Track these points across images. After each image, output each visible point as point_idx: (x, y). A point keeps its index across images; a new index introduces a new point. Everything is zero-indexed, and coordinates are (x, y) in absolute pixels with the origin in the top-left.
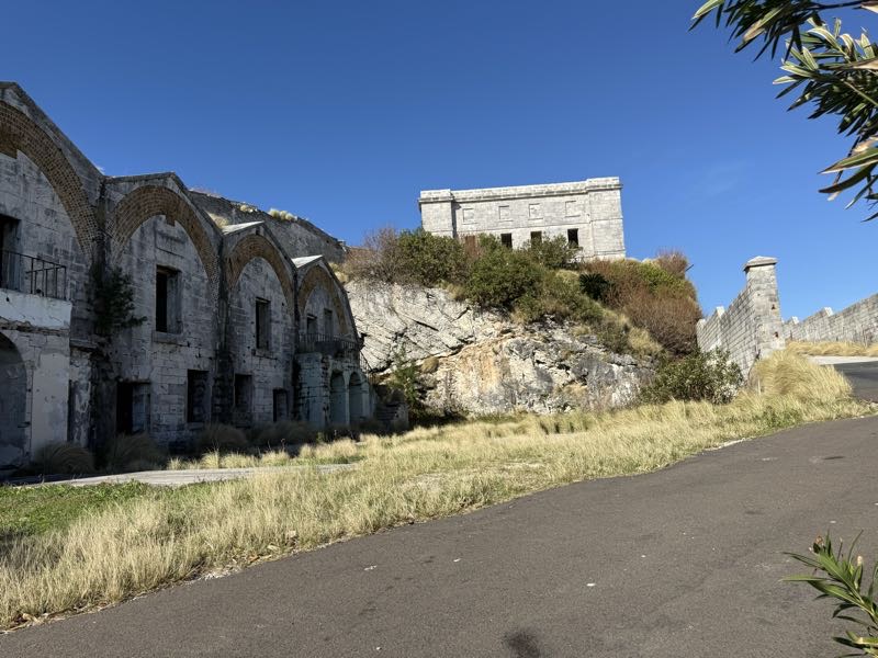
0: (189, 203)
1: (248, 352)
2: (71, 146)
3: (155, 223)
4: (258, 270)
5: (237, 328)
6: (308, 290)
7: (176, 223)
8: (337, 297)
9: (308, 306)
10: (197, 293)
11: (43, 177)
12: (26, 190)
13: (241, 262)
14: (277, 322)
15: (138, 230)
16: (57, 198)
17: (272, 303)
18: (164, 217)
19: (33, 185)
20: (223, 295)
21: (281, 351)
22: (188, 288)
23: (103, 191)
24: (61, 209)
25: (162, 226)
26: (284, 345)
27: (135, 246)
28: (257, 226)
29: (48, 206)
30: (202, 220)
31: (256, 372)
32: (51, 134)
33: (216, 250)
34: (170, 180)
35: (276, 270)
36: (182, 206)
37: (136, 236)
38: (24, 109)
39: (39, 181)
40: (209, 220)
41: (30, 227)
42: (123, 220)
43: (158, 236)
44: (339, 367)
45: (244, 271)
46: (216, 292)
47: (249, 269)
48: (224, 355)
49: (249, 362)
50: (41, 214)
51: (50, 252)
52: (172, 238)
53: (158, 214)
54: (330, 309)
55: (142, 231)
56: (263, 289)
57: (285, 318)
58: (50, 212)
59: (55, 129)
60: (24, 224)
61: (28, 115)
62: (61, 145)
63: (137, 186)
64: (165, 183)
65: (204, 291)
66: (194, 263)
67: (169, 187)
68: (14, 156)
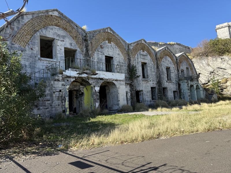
0: (147, 45)
1: (165, 81)
2: (121, 38)
3: (140, 52)
4: (166, 59)
5: (162, 76)
6: (181, 62)
7: (145, 51)
8: (190, 64)
9: (181, 67)
10: (151, 68)
11: (117, 47)
12: (114, 50)
13: (161, 58)
14: (173, 73)
15: (136, 55)
16: (119, 51)
17: (171, 68)
18: (142, 50)
19: (115, 49)
20: (158, 67)
22: (149, 67)
23: (128, 47)
24: (120, 53)
25: (142, 53)
26: (175, 79)
27: (136, 59)
28: (165, 48)
30: (151, 49)
31: (168, 87)
32: (117, 36)
33: (155, 56)
34: (143, 41)
35: (171, 58)
36: (146, 47)
37: (136, 56)
38: (111, 32)
39: (116, 48)
40: (152, 49)
41: (115, 58)
42: (133, 53)
43: (141, 55)
44: (192, 84)
45: (162, 60)
46: (156, 67)
47: (164, 60)
48: (159, 83)
49: (166, 84)
50: (117, 55)
51: (119, 63)
52: (144, 55)
53: (140, 50)
54: (188, 67)
55: (137, 55)
56: (168, 64)
57: (175, 71)
58: (119, 54)
59: (118, 35)
60: (114, 58)
62: (119, 39)
63: (135, 44)
64: (141, 42)
65: (153, 67)
66: (150, 60)
67: (142, 42)
68: (111, 43)
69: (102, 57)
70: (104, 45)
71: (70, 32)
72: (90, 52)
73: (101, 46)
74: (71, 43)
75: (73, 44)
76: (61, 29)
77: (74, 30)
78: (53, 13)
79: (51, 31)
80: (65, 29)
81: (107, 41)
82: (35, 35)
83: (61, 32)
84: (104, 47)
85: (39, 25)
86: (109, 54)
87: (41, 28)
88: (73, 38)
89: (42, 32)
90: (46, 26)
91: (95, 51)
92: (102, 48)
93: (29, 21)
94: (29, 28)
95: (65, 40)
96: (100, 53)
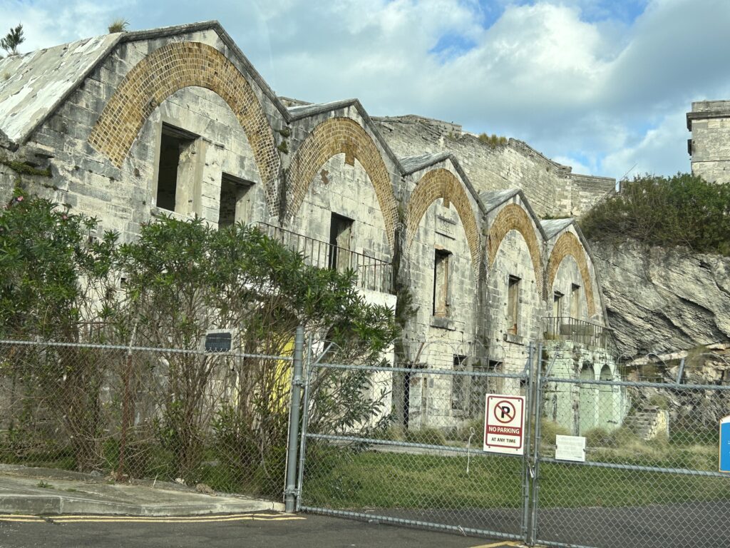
0: (461, 180)
1: (501, 337)
3: (436, 207)
4: (512, 243)
5: (492, 311)
6: (557, 262)
7: (451, 204)
8: (586, 269)
9: (556, 281)
10: (463, 276)
11: (369, 180)
12: (358, 193)
13: (499, 237)
14: (526, 303)
15: (424, 217)
16: (375, 196)
17: (523, 281)
18: (442, 199)
19: (362, 185)
20: (482, 278)
21: (528, 336)
22: (457, 270)
23: (403, 183)
24: (377, 206)
25: (441, 210)
26: (532, 330)
27: (422, 232)
28: (515, 195)
29: (370, 205)
30: (470, 197)
31: (506, 360)
34: (448, 161)
35: (527, 241)
36: (455, 185)
37: (422, 223)
39: (366, 183)
41: (359, 226)
42: (415, 209)
43: (438, 220)
45: (500, 248)
46: (477, 272)
47: (504, 245)
48: (483, 340)
49: (501, 350)
51: (370, 246)
52: (445, 220)
53: (438, 197)
54: (578, 284)
55: (427, 217)
56: (516, 266)
57: (533, 298)
58: (371, 210)
60: (356, 224)
61: (362, 125)
64: (444, 165)
65: (467, 273)
66: (462, 244)
67: (447, 168)
68: (352, 164)
69: (322, 217)
70: (333, 169)
71: (244, 112)
72: (291, 196)
73: (324, 173)
74: (241, 157)
75: (246, 163)
76: (220, 101)
77: (255, 106)
78: (205, 37)
79: (192, 106)
80: (231, 101)
81: (343, 156)
82: (151, 118)
83: (220, 114)
84: (331, 177)
85: (164, 83)
86: (342, 207)
87: (167, 95)
88: (250, 138)
89: (169, 107)
90: (182, 85)
91: (307, 191)
92: (326, 181)
93: (139, 65)
94: (136, 94)
95: (226, 146)
96: (318, 201)
